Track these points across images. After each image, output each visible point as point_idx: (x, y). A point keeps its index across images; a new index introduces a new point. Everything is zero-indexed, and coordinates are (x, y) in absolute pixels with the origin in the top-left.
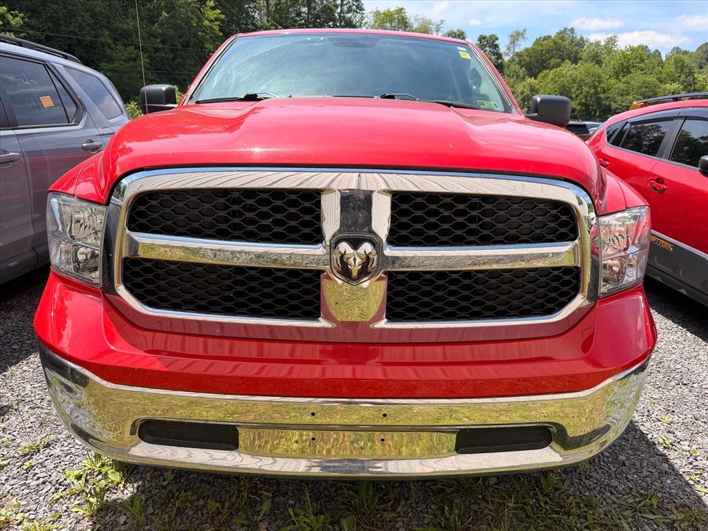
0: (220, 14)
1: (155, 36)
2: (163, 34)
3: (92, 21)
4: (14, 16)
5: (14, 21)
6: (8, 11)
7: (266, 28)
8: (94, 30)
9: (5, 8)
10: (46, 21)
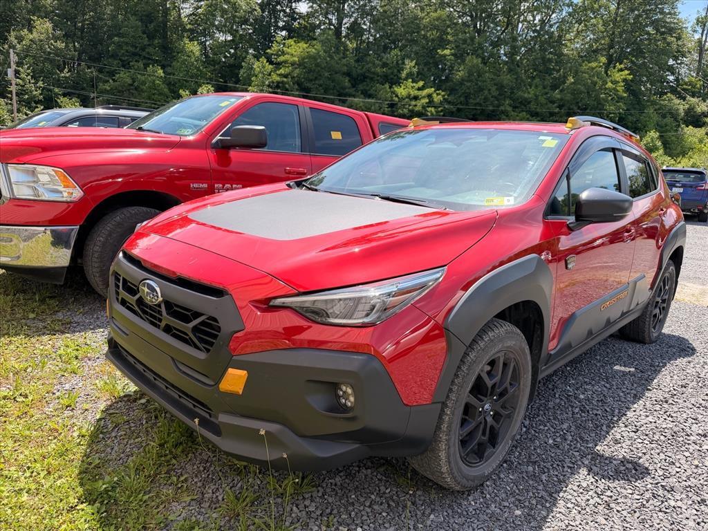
1: (553, 102)
2: (561, 99)
3: (498, 93)
4: (438, 94)
5: (437, 98)
6: (435, 91)
7: (690, 83)
8: (498, 100)
9: (433, 89)
10: (460, 97)
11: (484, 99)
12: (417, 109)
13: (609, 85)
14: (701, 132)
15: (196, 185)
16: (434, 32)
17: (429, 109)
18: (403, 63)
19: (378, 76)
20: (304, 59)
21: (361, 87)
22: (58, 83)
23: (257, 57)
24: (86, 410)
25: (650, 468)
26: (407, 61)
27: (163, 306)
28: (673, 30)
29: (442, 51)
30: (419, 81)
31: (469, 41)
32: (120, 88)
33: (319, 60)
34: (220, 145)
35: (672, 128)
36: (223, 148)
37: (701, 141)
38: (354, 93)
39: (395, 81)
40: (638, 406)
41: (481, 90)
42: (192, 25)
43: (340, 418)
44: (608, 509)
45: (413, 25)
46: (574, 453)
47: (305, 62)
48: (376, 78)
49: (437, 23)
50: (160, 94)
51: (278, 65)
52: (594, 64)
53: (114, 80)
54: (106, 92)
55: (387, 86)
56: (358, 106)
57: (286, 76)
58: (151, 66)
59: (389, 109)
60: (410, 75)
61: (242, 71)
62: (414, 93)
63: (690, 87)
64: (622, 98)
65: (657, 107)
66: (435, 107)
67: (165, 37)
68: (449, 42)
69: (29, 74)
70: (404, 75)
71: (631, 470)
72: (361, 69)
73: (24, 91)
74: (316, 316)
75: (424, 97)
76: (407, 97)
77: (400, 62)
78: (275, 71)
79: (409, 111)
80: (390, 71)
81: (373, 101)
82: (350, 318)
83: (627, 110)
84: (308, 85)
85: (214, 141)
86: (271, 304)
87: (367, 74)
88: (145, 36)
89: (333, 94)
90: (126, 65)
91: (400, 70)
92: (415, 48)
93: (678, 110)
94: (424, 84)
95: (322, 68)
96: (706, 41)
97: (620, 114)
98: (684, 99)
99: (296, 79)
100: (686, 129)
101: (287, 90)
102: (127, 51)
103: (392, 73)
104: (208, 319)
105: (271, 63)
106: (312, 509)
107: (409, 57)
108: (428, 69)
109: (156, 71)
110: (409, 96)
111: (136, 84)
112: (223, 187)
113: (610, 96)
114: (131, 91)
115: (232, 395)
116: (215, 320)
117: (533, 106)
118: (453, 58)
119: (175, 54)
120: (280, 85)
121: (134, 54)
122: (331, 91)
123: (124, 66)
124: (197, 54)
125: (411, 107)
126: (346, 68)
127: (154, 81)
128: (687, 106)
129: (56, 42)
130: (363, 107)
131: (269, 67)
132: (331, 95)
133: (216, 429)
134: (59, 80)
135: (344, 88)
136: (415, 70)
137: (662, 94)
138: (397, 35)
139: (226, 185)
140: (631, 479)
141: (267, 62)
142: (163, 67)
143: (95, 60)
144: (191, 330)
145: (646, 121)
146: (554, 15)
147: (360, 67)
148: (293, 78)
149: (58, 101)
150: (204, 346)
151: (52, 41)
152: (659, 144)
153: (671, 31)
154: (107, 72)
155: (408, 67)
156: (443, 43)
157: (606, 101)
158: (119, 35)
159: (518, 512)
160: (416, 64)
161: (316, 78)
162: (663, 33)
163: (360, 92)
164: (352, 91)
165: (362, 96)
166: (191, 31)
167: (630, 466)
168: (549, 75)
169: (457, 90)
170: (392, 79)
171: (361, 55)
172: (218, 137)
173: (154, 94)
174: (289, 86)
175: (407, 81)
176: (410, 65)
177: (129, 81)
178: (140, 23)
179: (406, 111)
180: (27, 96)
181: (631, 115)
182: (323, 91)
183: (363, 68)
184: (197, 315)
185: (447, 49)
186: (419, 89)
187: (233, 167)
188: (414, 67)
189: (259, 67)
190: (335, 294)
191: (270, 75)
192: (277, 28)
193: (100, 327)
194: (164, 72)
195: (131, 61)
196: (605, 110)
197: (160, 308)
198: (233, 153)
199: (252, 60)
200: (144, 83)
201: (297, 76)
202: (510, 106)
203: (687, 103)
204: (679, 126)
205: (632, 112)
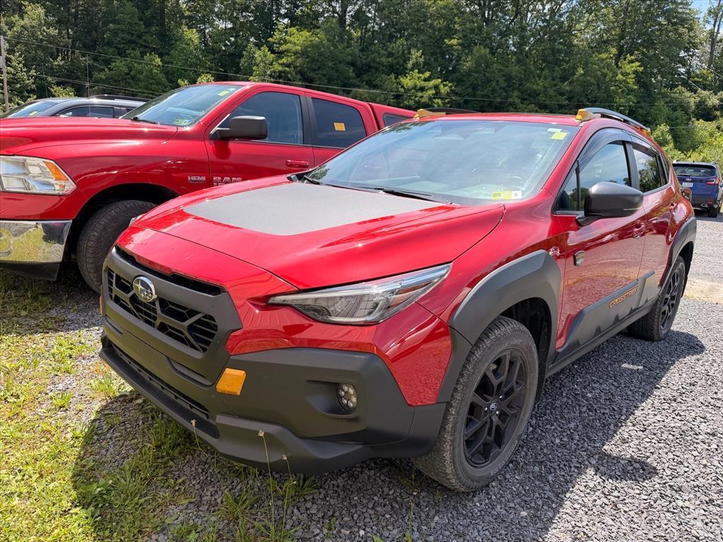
0: (640, 66)
1: (562, 94)
2: (571, 91)
3: (506, 84)
4: (445, 86)
5: (444, 90)
6: (442, 82)
7: (702, 76)
8: (506, 92)
9: (440, 80)
10: (467, 88)
11: (492, 90)
12: (423, 100)
13: (620, 77)
14: (711, 126)
15: (193, 178)
16: (441, 21)
17: (436, 101)
18: (409, 53)
19: (383, 67)
20: (306, 48)
21: (366, 77)
22: (51, 71)
23: (258, 46)
24: (80, 411)
25: (658, 468)
26: (413, 51)
27: (157, 303)
28: (686, 21)
29: (449, 41)
30: (425, 72)
31: (476, 30)
32: (116, 78)
33: (322, 50)
34: (219, 137)
35: (682, 122)
36: (222, 140)
37: (711, 135)
38: (358, 84)
39: (400, 71)
40: (646, 404)
41: (489, 81)
42: (191, 11)
43: (342, 419)
44: (615, 510)
45: (420, 14)
46: (581, 453)
47: (308, 52)
48: (382, 68)
49: (444, 11)
50: (158, 84)
51: (280, 54)
52: (604, 56)
53: (110, 69)
54: (101, 81)
55: (393, 76)
56: (363, 97)
57: (288, 66)
58: (148, 54)
59: (395, 100)
60: (416, 65)
61: (243, 61)
62: (420, 83)
63: (701, 80)
64: (632, 90)
65: (668, 100)
66: (442, 99)
67: (162, 24)
68: (456, 31)
69: (20, 62)
70: (410, 65)
71: (638, 470)
72: (365, 59)
73: (16, 79)
74: (317, 314)
75: (431, 88)
76: (413, 88)
77: (406, 52)
78: (278, 60)
79: (415, 102)
80: (395, 61)
81: (378, 92)
82: (352, 317)
83: (637, 103)
84: (311, 75)
85: (212, 132)
86: (270, 301)
87: (371, 64)
88: (142, 23)
89: (338, 85)
90: (122, 53)
91: (406, 60)
92: (422, 37)
93: (689, 102)
94: (431, 75)
95: (325, 58)
96: (718, 33)
97: (630, 106)
98: (695, 92)
99: (299, 69)
100: (697, 122)
101: (289, 80)
102: (123, 38)
103: (398, 63)
104: (204, 317)
105: (273, 52)
106: (313, 511)
107: (415, 47)
108: (435, 59)
109: (154, 60)
110: (415, 87)
111: (132, 73)
112: (222, 180)
113: (620, 88)
114: (128, 80)
115: (230, 396)
116: (211, 318)
117: (541, 98)
118: (460, 48)
119: (173, 42)
120: (283, 74)
121: (131, 42)
122: (335, 81)
123: (120, 54)
124: (196, 42)
125: (417, 99)
126: (350, 57)
127: (151, 70)
128: (698, 99)
129: (49, 28)
130: (368, 98)
131: (271, 56)
132: (334, 85)
133: (214, 431)
134: (52, 69)
135: (348, 78)
136: (421, 60)
137: (673, 86)
138: (402, 23)
139: (225, 178)
140: (639, 479)
141: (269, 51)
142: (161, 56)
143: (89, 47)
144: (186, 328)
145: (656, 114)
146: (564, 4)
147: (365, 57)
148: (295, 67)
149: (52, 90)
150: (202, 345)
151: (45, 28)
152: (669, 137)
153: (683, 21)
154: (103, 61)
155: (414, 57)
156: (450, 32)
157: (616, 93)
158: (114, 22)
159: (524, 513)
160: (422, 54)
161: (319, 67)
162: (674, 24)
163: (364, 83)
164: (356, 81)
165: (367, 86)
166: (189, 17)
167: (637, 466)
168: (559, 66)
169: (464, 81)
170: (397, 69)
171: (365, 45)
172: (216, 128)
173: (151, 84)
174: (291, 75)
175: (413, 71)
176: (416, 55)
177: (126, 70)
178: (136, 10)
179: (412, 102)
180: (19, 85)
181: (641, 107)
182: (326, 81)
183: (368, 58)
184: (193, 313)
185: (454, 38)
186: (425, 80)
187: (231, 159)
188: (421, 57)
189: (260, 56)
190: (336, 291)
191: (271, 64)
192: (279, 15)
193: (95, 325)
194: (161, 61)
195: (128, 49)
196: (616, 103)
197: (155, 305)
198: (232, 145)
199: (253, 49)
200: (140, 72)
201: (300, 66)
202: (518, 98)
203: (698, 96)
204: (690, 119)
205: (643, 104)
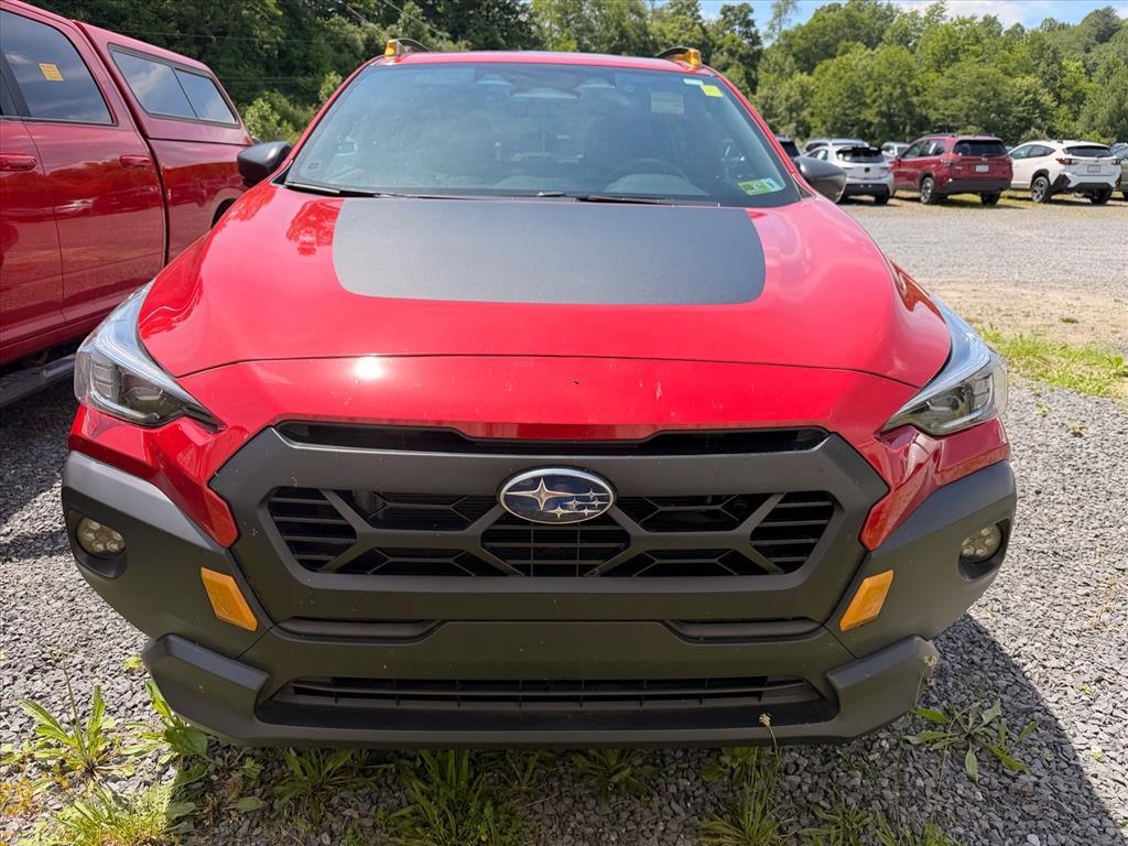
27: (620, 516)
63: (362, 6)
64: (275, 17)
65: (329, 35)
83: (288, 38)
86: (886, 427)
93: (355, 40)
97: (278, 44)
98: (359, 25)
113: (257, 13)
128: (365, 36)
137: (327, 15)
144: (747, 540)
150: (774, 559)
181: (294, 46)
203: (364, 31)
205: (295, 41)
